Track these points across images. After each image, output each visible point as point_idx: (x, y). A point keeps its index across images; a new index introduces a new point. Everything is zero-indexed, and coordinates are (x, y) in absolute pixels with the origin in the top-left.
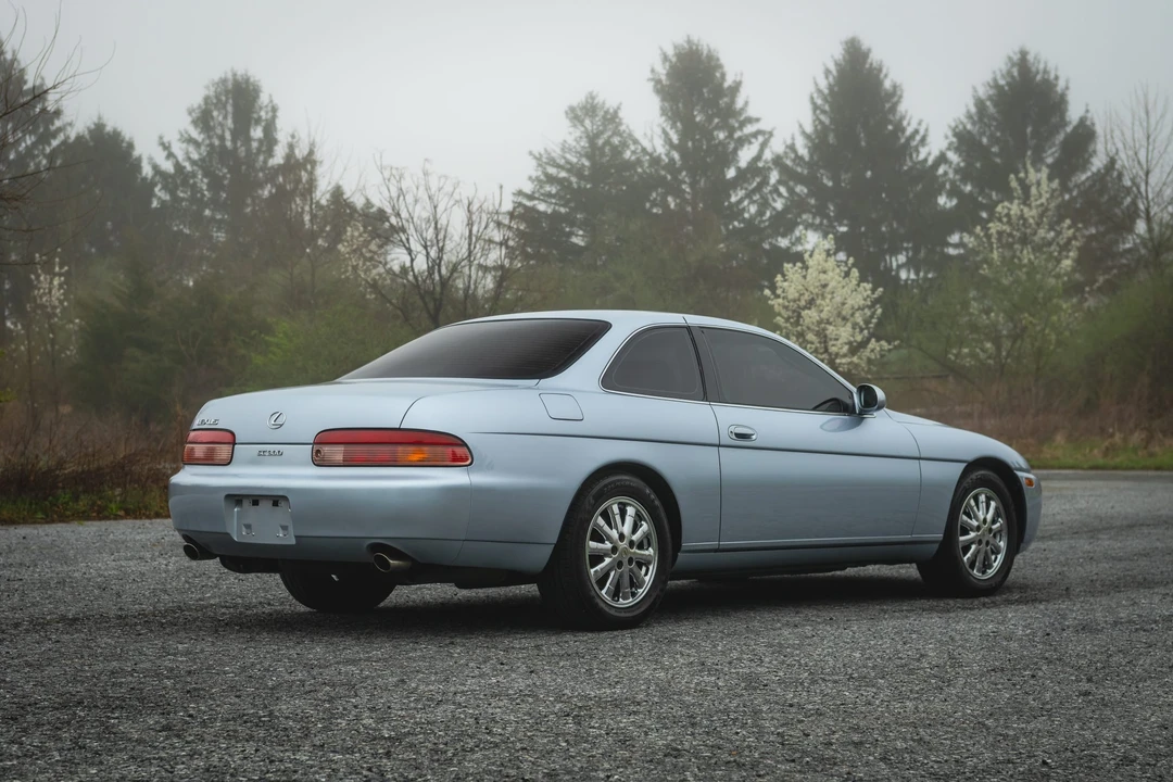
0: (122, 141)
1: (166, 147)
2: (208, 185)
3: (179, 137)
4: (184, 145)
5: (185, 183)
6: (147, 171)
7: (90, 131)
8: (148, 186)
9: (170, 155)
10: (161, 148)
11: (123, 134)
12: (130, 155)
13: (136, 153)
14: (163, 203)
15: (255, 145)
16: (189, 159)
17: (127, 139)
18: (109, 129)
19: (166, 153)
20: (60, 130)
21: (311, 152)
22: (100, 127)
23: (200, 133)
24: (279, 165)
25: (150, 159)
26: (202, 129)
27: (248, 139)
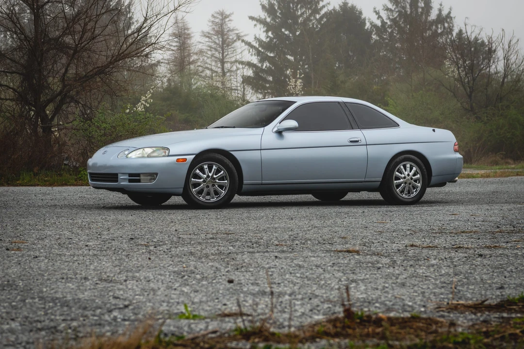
0: (357, 11)
1: (377, 13)
2: (398, 31)
3: (383, 8)
4: (386, 12)
5: (386, 31)
6: (368, 25)
7: (340, 7)
8: (369, 34)
9: (379, 17)
10: (375, 13)
11: (357, 7)
12: (360, 17)
13: (363, 17)
14: (376, 40)
15: (420, 10)
16: (389, 18)
17: (359, 10)
18: (350, 5)
19: (377, 16)
20: (324, 6)
21: (450, 13)
22: (345, 4)
23: (393, 5)
24: (434, 20)
25: (369, 19)
26: (394, 3)
27: (417, 7)
